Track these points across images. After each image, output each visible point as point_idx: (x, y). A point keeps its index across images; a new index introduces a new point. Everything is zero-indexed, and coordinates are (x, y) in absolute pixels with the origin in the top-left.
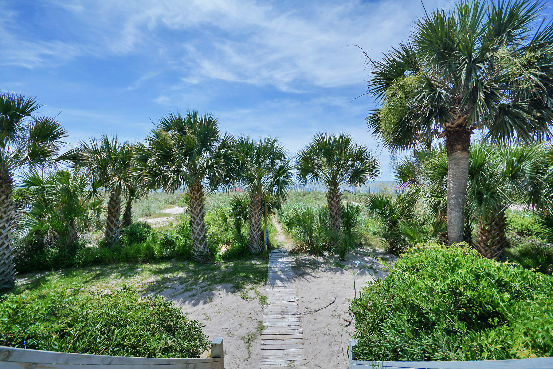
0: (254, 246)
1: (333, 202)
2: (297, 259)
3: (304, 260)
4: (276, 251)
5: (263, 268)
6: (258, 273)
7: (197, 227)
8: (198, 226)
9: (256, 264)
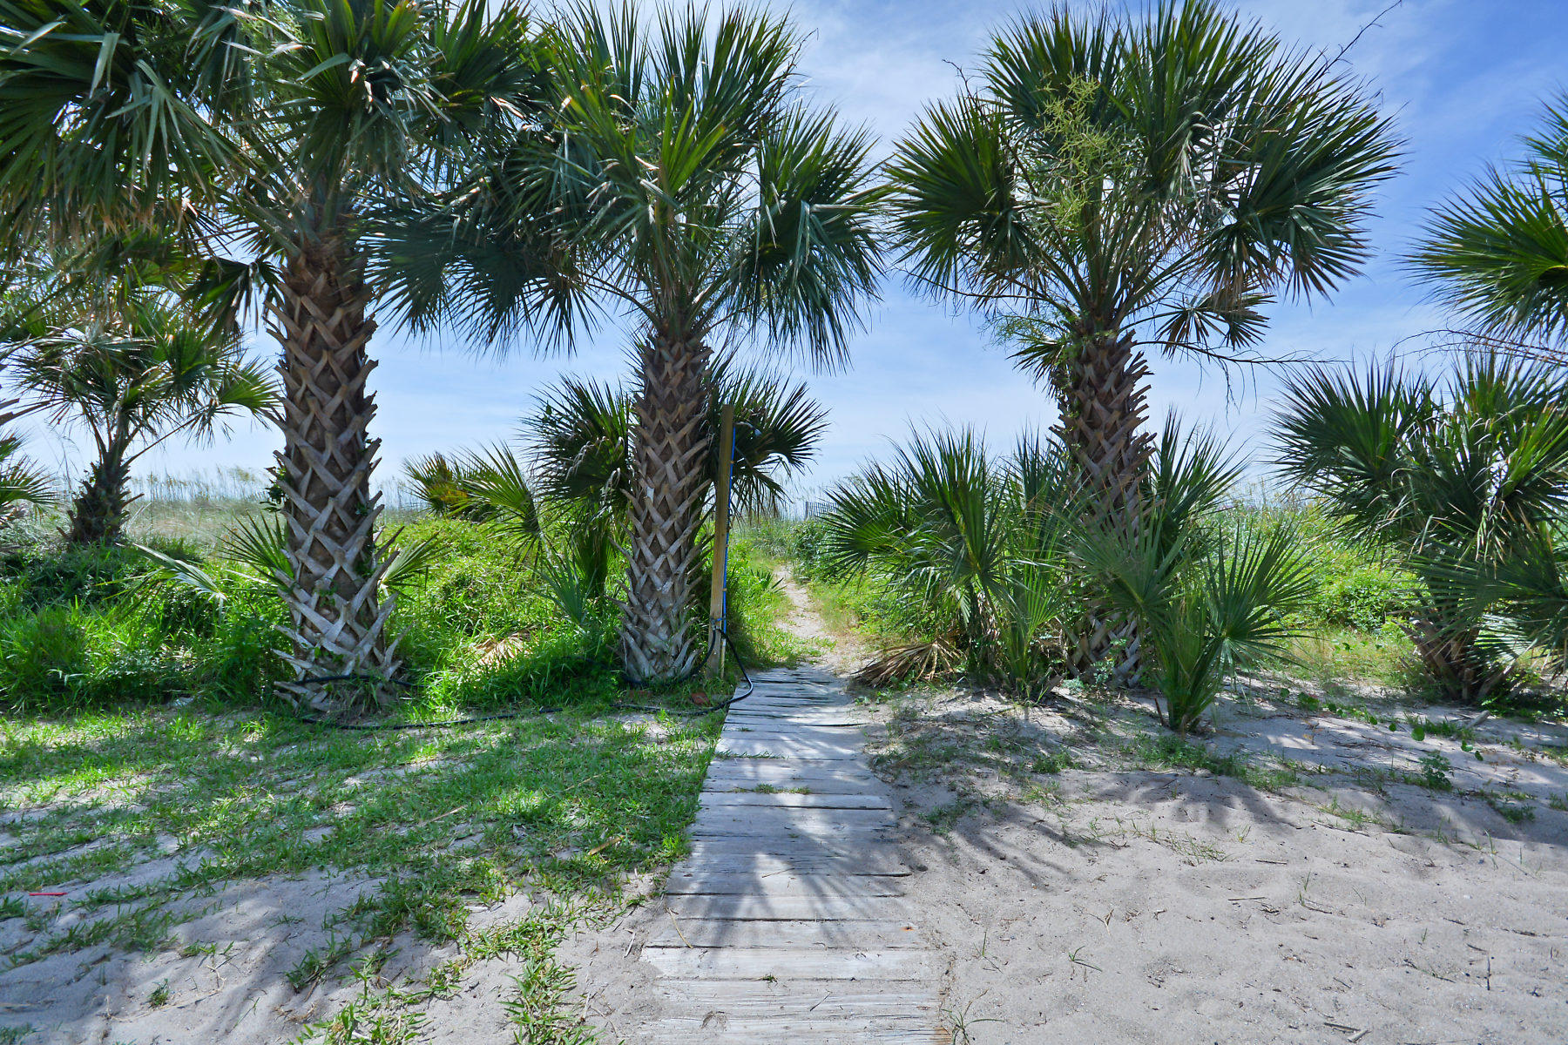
0: (650, 637)
1: (1097, 404)
2: (907, 719)
3: (950, 720)
4: (778, 674)
5: (682, 758)
6: (638, 789)
7: (313, 512)
8: (320, 504)
9: (641, 737)
